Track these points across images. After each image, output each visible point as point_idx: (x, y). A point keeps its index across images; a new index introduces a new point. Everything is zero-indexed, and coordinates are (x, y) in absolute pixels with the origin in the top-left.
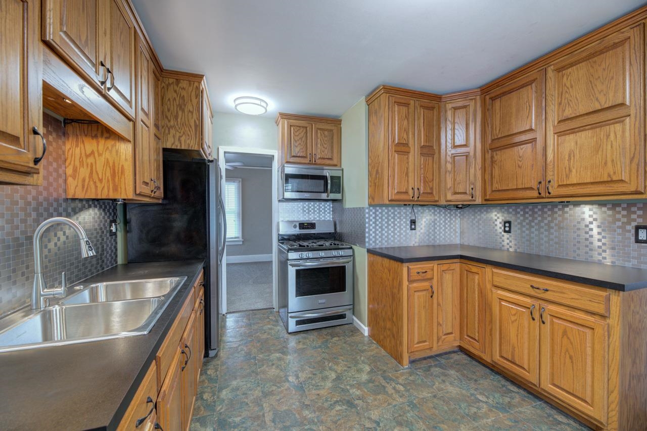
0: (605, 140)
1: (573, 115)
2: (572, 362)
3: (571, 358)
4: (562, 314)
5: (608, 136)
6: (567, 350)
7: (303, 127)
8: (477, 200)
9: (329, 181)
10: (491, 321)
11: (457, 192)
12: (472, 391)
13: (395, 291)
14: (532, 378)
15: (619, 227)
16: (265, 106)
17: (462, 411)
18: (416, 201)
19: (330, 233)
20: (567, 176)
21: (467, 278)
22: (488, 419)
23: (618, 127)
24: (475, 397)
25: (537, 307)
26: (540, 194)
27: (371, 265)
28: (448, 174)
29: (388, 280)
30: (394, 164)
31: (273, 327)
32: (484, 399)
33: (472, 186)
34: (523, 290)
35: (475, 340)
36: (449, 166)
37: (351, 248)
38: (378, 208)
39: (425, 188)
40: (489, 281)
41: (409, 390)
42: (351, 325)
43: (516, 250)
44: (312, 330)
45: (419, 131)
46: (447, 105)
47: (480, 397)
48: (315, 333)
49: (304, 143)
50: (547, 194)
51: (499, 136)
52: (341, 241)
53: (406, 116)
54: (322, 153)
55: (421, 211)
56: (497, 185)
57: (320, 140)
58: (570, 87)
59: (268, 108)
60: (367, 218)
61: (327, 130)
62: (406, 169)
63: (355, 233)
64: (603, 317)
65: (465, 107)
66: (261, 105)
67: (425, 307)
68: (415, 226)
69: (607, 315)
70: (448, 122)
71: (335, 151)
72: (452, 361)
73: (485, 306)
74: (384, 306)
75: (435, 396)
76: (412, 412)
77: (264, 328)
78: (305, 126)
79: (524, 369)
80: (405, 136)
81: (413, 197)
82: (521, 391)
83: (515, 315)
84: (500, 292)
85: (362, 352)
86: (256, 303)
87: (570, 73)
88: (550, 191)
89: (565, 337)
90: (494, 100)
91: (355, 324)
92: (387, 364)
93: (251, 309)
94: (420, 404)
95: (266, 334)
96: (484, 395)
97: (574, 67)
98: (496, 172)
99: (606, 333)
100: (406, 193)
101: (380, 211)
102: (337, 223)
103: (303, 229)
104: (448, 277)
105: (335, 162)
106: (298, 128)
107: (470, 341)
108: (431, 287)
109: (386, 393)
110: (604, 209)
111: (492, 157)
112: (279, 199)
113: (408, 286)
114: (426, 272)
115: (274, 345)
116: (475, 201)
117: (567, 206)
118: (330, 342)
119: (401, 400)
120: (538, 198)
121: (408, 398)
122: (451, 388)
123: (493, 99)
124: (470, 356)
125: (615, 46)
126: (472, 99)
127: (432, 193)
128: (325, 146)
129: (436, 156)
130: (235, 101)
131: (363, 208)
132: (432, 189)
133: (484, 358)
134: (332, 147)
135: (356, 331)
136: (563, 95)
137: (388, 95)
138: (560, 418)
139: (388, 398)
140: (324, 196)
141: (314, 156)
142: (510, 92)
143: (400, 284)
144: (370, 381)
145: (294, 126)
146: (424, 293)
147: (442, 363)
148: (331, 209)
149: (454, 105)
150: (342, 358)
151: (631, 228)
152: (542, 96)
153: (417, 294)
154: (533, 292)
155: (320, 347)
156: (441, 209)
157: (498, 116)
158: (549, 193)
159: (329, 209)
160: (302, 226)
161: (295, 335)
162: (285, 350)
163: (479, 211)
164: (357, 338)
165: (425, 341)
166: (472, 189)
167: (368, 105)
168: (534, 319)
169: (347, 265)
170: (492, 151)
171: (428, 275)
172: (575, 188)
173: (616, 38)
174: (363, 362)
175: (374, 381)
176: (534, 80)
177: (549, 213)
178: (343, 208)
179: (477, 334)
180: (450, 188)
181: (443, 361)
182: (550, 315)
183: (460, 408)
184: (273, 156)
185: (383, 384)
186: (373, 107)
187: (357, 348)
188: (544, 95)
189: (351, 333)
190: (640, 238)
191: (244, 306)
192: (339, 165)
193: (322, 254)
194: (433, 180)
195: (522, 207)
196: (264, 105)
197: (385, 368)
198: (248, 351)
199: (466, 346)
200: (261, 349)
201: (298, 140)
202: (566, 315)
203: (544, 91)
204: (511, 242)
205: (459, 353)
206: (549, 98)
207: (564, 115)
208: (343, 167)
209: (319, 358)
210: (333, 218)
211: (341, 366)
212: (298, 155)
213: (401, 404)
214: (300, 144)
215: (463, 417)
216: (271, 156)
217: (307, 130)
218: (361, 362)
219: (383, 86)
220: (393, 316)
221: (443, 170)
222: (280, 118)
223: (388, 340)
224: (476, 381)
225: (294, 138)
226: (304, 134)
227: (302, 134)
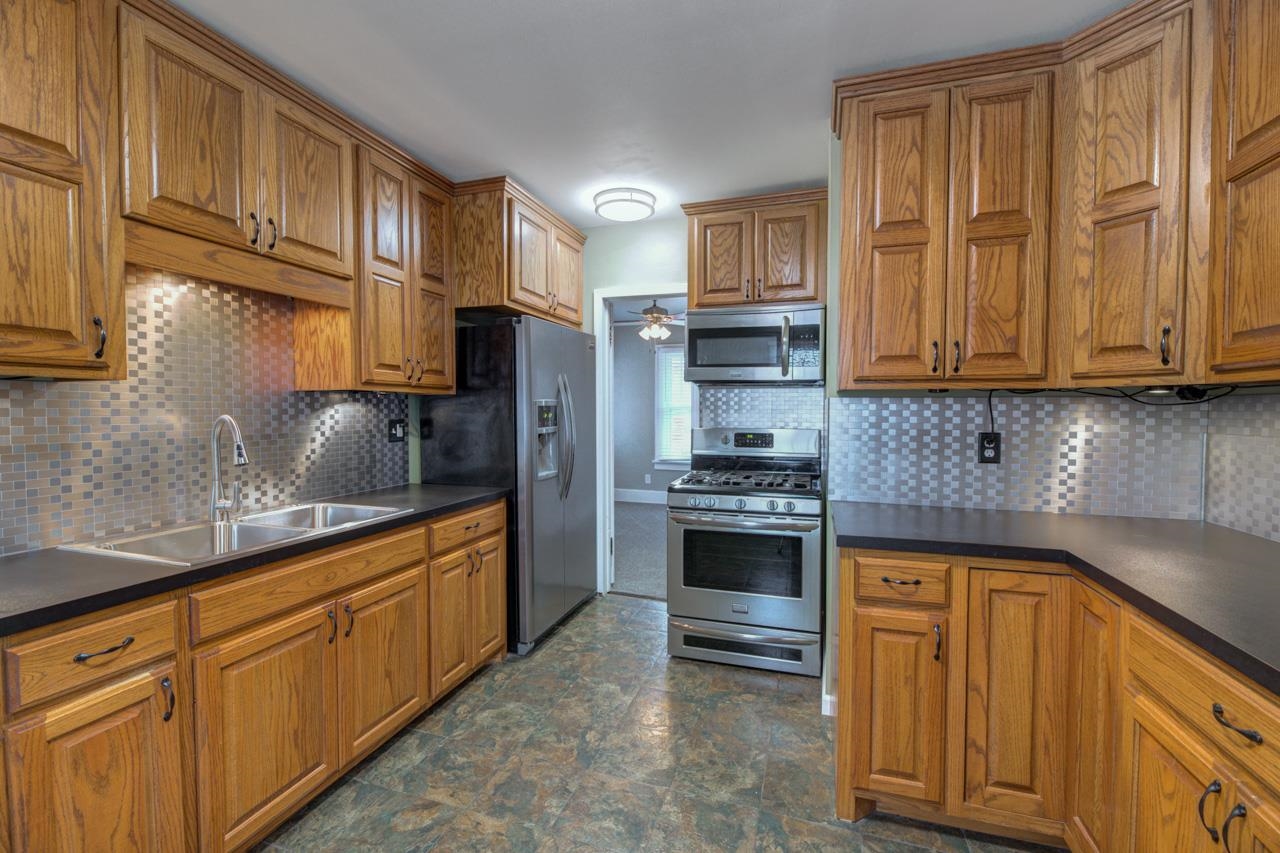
7: (732, 224)
8: (1189, 369)
9: (785, 339)
11: (1111, 344)
28: (1078, 289)
33: (1167, 323)
36: (1085, 265)
39: (983, 340)
44: (721, 664)
46: (1081, 66)
48: (720, 673)
49: (736, 259)
54: (777, 274)
57: (773, 246)
59: (655, 205)
61: (790, 220)
65: (1143, 52)
67: (911, 680)
68: (997, 451)
70: (1083, 122)
78: (738, 220)
80: (911, 200)
81: (935, 370)
83: (1170, 797)
98: (1245, 260)
100: (914, 357)
103: (745, 445)
104: (1016, 612)
105: (809, 290)
106: (721, 229)
108: (941, 629)
111: (1236, 209)
114: (919, 582)
115: (626, 668)
116: (1176, 373)
118: (730, 700)
127: (1014, 355)
128: (785, 258)
129: (1034, 238)
130: (596, 197)
132: (1016, 340)
134: (803, 257)
141: (757, 285)
144: (725, 808)
145: (715, 225)
146: (910, 640)
149: (1107, 58)
160: (742, 439)
162: (634, 683)
164: (795, 713)
165: (908, 776)
166: (1168, 332)
169: (804, 536)
170: (1236, 188)
171: (929, 594)
174: (754, 766)
175: (734, 812)
180: (1086, 333)
185: (745, 828)
189: (794, 698)
192: (818, 297)
194: (1019, 313)
196: (649, 200)
197: (788, 800)
200: (599, 668)
201: (721, 255)
211: (700, 753)
212: (722, 287)
214: (726, 261)
217: (741, 230)
221: (1061, 280)
225: (712, 252)
226: (734, 240)
227: (730, 241)
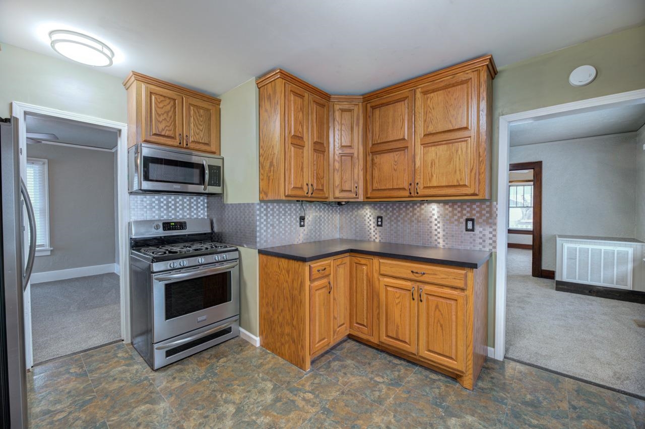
0: (455, 154)
1: (434, 132)
2: (442, 329)
3: (441, 326)
4: (435, 292)
5: (457, 151)
6: (439, 321)
7: (169, 98)
8: (360, 198)
9: (207, 172)
10: (379, 307)
11: (344, 189)
12: (370, 376)
13: (296, 292)
14: (411, 349)
15: (456, 220)
16: (110, 56)
17: (369, 400)
18: (311, 197)
19: (205, 234)
20: (430, 180)
21: (356, 269)
22: (390, 399)
23: (464, 144)
24: (374, 381)
25: (416, 289)
26: (410, 193)
27: (263, 268)
28: (336, 172)
29: (287, 282)
30: (290, 157)
31: (127, 368)
32: (381, 380)
33: (356, 185)
34: (405, 276)
35: (364, 325)
36: (337, 165)
37: (237, 250)
38: (269, 204)
39: (317, 185)
40: (376, 270)
41: (318, 395)
42: (237, 338)
43: (380, 240)
44: (188, 357)
45: (313, 127)
46: (335, 106)
47: (378, 379)
48: (194, 360)
49: (172, 119)
50: (416, 194)
51: (379, 142)
52: (221, 242)
53: (301, 108)
54: (197, 136)
55: (309, 207)
56: (377, 185)
57: (194, 118)
58: (432, 109)
59: (113, 59)
60: (258, 215)
61: (203, 108)
62: (301, 164)
63: (241, 232)
64: (463, 290)
65: (350, 110)
66: (102, 52)
67: (324, 304)
68: (304, 222)
69: (465, 288)
70: (336, 123)
71: (213, 135)
72: (345, 350)
73: (373, 293)
74: (282, 310)
75: (343, 393)
76: (328, 419)
77: (112, 373)
78: (173, 97)
79: (405, 342)
80: (300, 129)
81: (307, 193)
82: (403, 362)
83: (398, 298)
84: (387, 280)
85: (259, 368)
86: (90, 338)
87: (432, 97)
88: (418, 191)
89: (437, 310)
90: (375, 109)
91: (242, 336)
92: (289, 373)
93: (81, 350)
94: (332, 407)
95: (116, 381)
96: (379, 375)
97: (435, 93)
98: (376, 173)
99: (465, 302)
101: (271, 207)
102: (214, 221)
103: (169, 229)
104: (341, 271)
105: (213, 148)
106: (162, 98)
107: (359, 328)
108: (329, 283)
109: (297, 408)
110: (447, 207)
111: (373, 160)
112: (130, 191)
113: (310, 286)
114: (325, 269)
115: (134, 394)
116: (358, 198)
117: (423, 204)
118: (217, 367)
119: (314, 410)
120: (409, 197)
121: (320, 405)
122: (353, 379)
123: (373, 108)
124: (357, 341)
125: (462, 83)
126: (356, 105)
127: (322, 190)
128: (201, 128)
129: (326, 153)
130: (51, 33)
131: (253, 204)
132: (323, 185)
133: (372, 340)
134: (209, 130)
135: (244, 344)
136: (428, 114)
137: (284, 81)
138: (434, 376)
139: (301, 413)
140: (201, 189)
141: (185, 137)
142: (388, 104)
143: (302, 284)
144: (277, 400)
145: (156, 94)
146: (323, 290)
147: (338, 356)
148: (206, 205)
149: (341, 107)
150: (237, 382)
151: (463, 220)
152: (412, 112)
153: (318, 292)
154: (412, 276)
155: (205, 377)
156: (326, 205)
157: (378, 124)
158: (417, 193)
159: (203, 205)
160: (167, 226)
161: (165, 370)
162: (154, 396)
163: (357, 207)
164: (248, 353)
165: (324, 339)
166: (356, 187)
167: (259, 88)
168: (413, 299)
169: (232, 271)
170: (372, 155)
171: (327, 272)
172: (435, 189)
173: (462, 77)
174: (263, 380)
175: (281, 398)
176: (407, 97)
177: (411, 209)
178: (224, 204)
179: (365, 320)
180: (338, 185)
181: (338, 353)
182: (426, 294)
183: (367, 396)
184: (120, 131)
185: (291, 399)
186: (265, 91)
187: (252, 364)
188: (414, 112)
189: (240, 348)
190: (468, 228)
191: (66, 347)
192: (217, 152)
193: (201, 260)
194: (324, 177)
195: (391, 205)
196: (109, 54)
197: (288, 379)
198: (88, 418)
199: (355, 333)
200: (113, 407)
201: (163, 114)
202: (438, 293)
203: (413, 108)
204: (376, 234)
205: (349, 340)
206: (417, 115)
207: (429, 130)
208: (222, 155)
209: (207, 393)
210: (208, 216)
211: (239, 393)
212: (163, 133)
213: (315, 415)
214: (165, 119)
215: (372, 405)
216: (116, 131)
217: (175, 104)
218: (260, 381)
219: (280, 70)
220: (293, 320)
221: (331, 168)
222: (133, 78)
223: (287, 346)
224: (369, 364)
225: (156, 110)
226: (171, 108)
227: (169, 107)
